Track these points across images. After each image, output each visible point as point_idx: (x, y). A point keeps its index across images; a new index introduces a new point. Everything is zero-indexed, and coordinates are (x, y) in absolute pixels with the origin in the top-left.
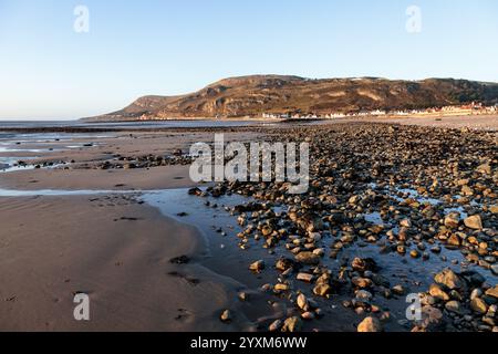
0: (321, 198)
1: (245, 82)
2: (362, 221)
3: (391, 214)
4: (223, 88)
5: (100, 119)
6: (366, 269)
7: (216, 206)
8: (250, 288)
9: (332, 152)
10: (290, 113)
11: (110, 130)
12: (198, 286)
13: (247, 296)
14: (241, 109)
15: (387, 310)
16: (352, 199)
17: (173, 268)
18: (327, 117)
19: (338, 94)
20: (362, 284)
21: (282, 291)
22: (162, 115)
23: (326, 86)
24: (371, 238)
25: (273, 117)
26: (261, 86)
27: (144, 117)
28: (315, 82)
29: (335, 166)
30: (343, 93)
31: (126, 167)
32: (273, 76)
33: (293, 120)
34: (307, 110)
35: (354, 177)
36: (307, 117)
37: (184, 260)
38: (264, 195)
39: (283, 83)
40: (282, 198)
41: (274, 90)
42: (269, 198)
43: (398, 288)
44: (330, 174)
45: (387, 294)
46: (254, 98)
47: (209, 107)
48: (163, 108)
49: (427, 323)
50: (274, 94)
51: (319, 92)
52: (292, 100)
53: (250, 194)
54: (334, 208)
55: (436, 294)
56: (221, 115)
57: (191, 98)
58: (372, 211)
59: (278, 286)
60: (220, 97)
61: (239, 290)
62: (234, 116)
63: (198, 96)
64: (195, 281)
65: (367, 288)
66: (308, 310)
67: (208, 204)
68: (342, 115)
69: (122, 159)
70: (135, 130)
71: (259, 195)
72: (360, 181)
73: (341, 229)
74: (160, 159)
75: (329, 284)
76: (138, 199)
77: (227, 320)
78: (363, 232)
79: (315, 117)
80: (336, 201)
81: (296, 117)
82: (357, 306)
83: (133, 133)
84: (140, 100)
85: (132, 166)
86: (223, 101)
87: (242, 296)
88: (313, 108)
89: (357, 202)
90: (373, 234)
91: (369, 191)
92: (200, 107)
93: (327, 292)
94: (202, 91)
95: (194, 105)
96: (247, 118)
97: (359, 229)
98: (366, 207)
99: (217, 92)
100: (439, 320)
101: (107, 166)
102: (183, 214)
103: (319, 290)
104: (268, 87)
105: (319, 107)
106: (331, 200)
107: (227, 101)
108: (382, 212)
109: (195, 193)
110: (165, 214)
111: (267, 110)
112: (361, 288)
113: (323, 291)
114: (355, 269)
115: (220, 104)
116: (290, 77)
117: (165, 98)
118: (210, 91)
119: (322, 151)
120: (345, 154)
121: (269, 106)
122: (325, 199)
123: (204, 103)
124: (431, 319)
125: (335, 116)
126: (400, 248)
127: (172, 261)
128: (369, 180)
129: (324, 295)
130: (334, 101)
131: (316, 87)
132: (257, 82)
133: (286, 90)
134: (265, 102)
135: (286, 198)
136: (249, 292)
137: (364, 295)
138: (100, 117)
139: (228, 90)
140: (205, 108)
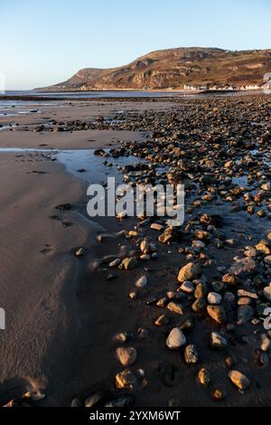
0: (201, 162)
1: (169, 54)
2: (228, 184)
3: (258, 178)
4: (150, 61)
5: (49, 90)
6: (211, 224)
7: (111, 165)
8: (108, 232)
9: (231, 121)
10: (208, 85)
11: (56, 99)
12: (69, 228)
13: (102, 238)
14: (166, 81)
15: (212, 258)
16: (227, 164)
17: (56, 212)
18: (242, 88)
19: (256, 66)
20: (200, 236)
21: (132, 236)
22: (99, 86)
23: (245, 58)
24: (229, 198)
25: (193, 89)
26: (184, 58)
27: (84, 88)
28: (235, 54)
29: (227, 134)
30: (260, 65)
31: (55, 130)
32: (196, 48)
33: (210, 92)
34: (225, 82)
35: (240, 144)
36: (224, 89)
37: (67, 207)
38: (153, 157)
39: (205, 55)
40: (168, 161)
41: (196, 63)
42: (157, 161)
43: (231, 241)
44: (220, 141)
45: (219, 245)
46: (178, 70)
47: (138, 79)
48: (99, 80)
49: (239, 271)
50: (195, 66)
51: (237, 64)
52: (212, 72)
53: (143, 156)
54: (209, 171)
55: (260, 249)
56: (148, 86)
57: (122, 70)
58: (242, 175)
59: (131, 233)
60: (147, 70)
61: (99, 233)
62: (160, 88)
63: (129, 68)
64: (68, 224)
65: (204, 239)
66: (147, 253)
67: (106, 163)
68: (256, 87)
69: (55, 124)
70: (75, 99)
71: (150, 157)
72: (244, 148)
73: (207, 189)
74: (84, 124)
75: (172, 234)
76: (53, 157)
77: (80, 255)
78: (224, 192)
79: (231, 88)
80: (213, 164)
81: (214, 88)
82: (188, 253)
83: (73, 102)
84: (81, 72)
85: (61, 130)
86: (150, 73)
87: (99, 238)
88: (230, 80)
89: (230, 167)
90: (232, 195)
91: (247, 158)
92: (130, 78)
93: (169, 240)
94: (132, 64)
95: (125, 77)
96: (170, 89)
97: (221, 190)
98: (237, 171)
99: (144, 65)
100: (251, 270)
101: (41, 129)
102: (82, 171)
103: (163, 238)
104: (192, 59)
105: (236, 80)
106: (209, 165)
107: (154, 73)
108: (250, 177)
109: (99, 154)
110: (68, 170)
111: (188, 82)
112: (199, 239)
113: (166, 239)
114: (201, 223)
115: (147, 76)
116: (213, 49)
117: (101, 70)
118: (139, 64)
119: (223, 120)
120: (242, 124)
121: (190, 78)
122: (204, 163)
123: (134, 75)
124: (244, 269)
125: (251, 87)
126: (250, 209)
127: (57, 208)
128: (253, 147)
129: (166, 242)
130: (251, 73)
131: (235, 60)
132: (181, 55)
133: (207, 62)
134: (187, 74)
135: (171, 161)
136: (105, 235)
137: (198, 245)
138: (49, 88)
139: (155, 63)
140: (134, 80)
